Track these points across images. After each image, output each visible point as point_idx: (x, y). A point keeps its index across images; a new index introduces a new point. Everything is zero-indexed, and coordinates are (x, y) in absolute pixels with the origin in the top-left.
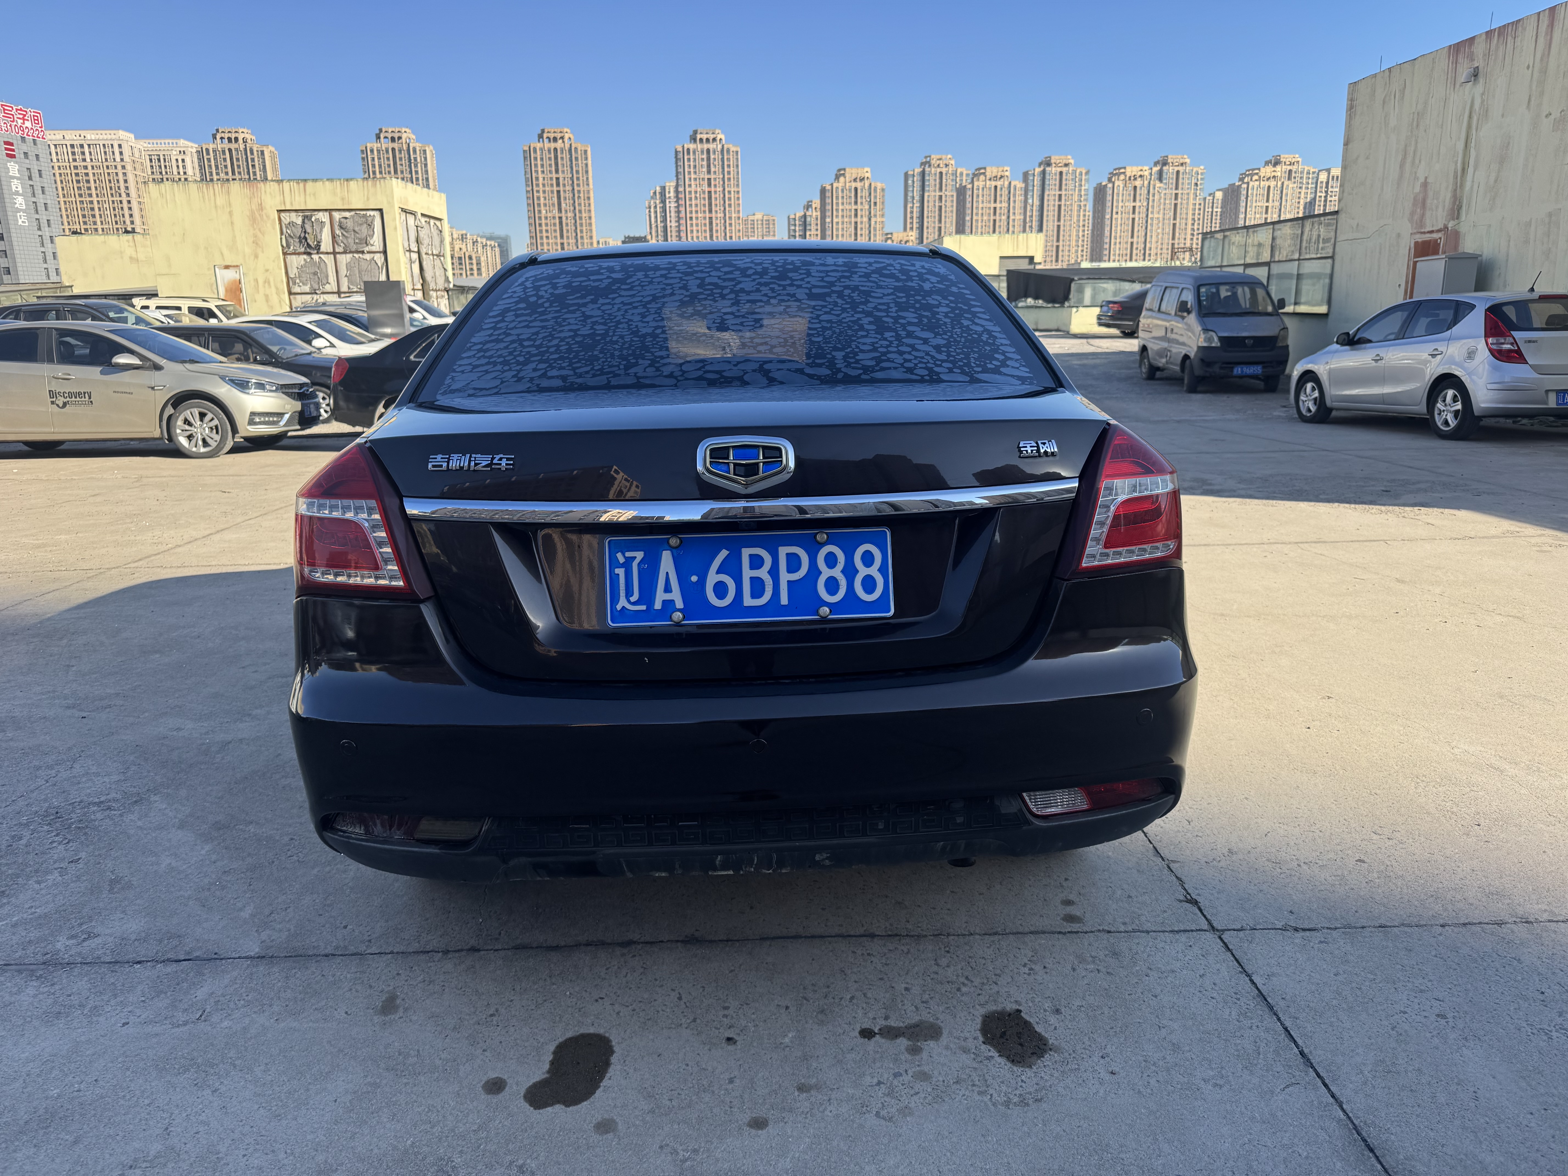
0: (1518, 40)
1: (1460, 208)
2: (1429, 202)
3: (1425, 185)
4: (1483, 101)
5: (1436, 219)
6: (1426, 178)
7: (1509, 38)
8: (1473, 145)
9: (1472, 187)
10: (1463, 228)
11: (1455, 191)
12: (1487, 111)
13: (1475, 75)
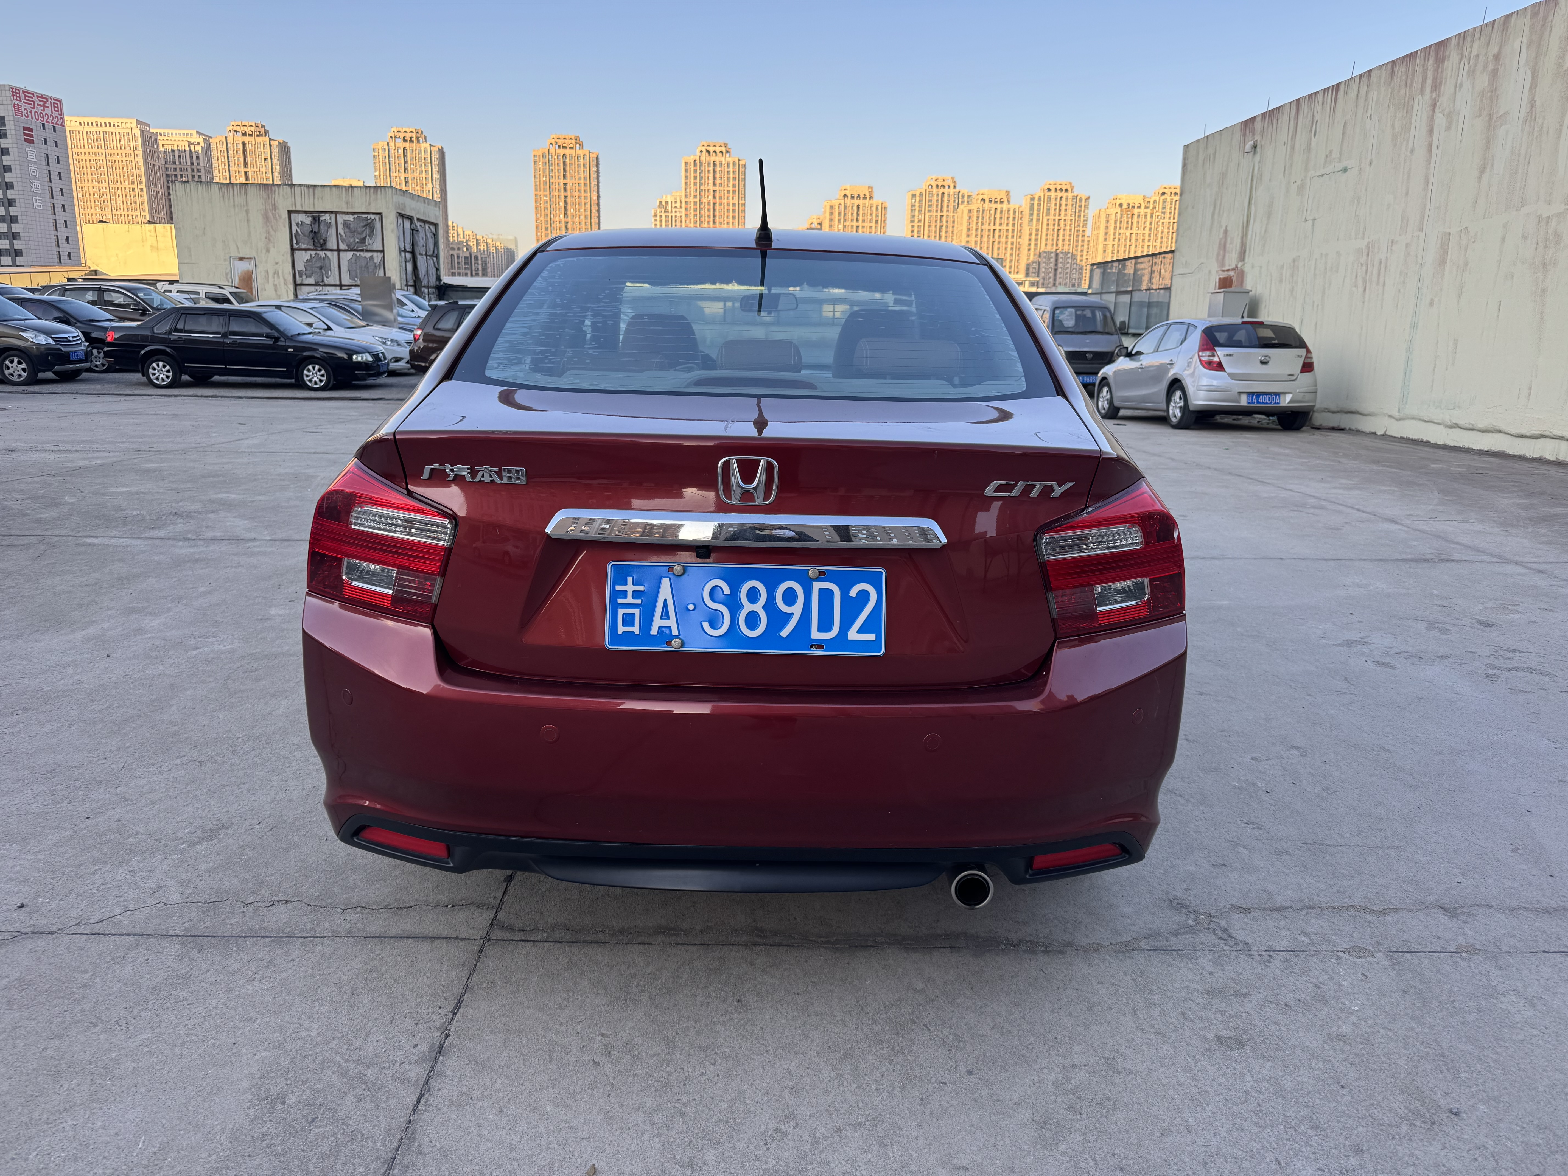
1: (1245, 252)
2: (1228, 245)
3: (1226, 232)
4: (1259, 168)
5: (1232, 261)
6: (1226, 227)
7: (1275, 120)
8: (1253, 202)
9: (1252, 236)
10: (1247, 269)
11: (1242, 238)
12: (1261, 176)
13: (1255, 147)
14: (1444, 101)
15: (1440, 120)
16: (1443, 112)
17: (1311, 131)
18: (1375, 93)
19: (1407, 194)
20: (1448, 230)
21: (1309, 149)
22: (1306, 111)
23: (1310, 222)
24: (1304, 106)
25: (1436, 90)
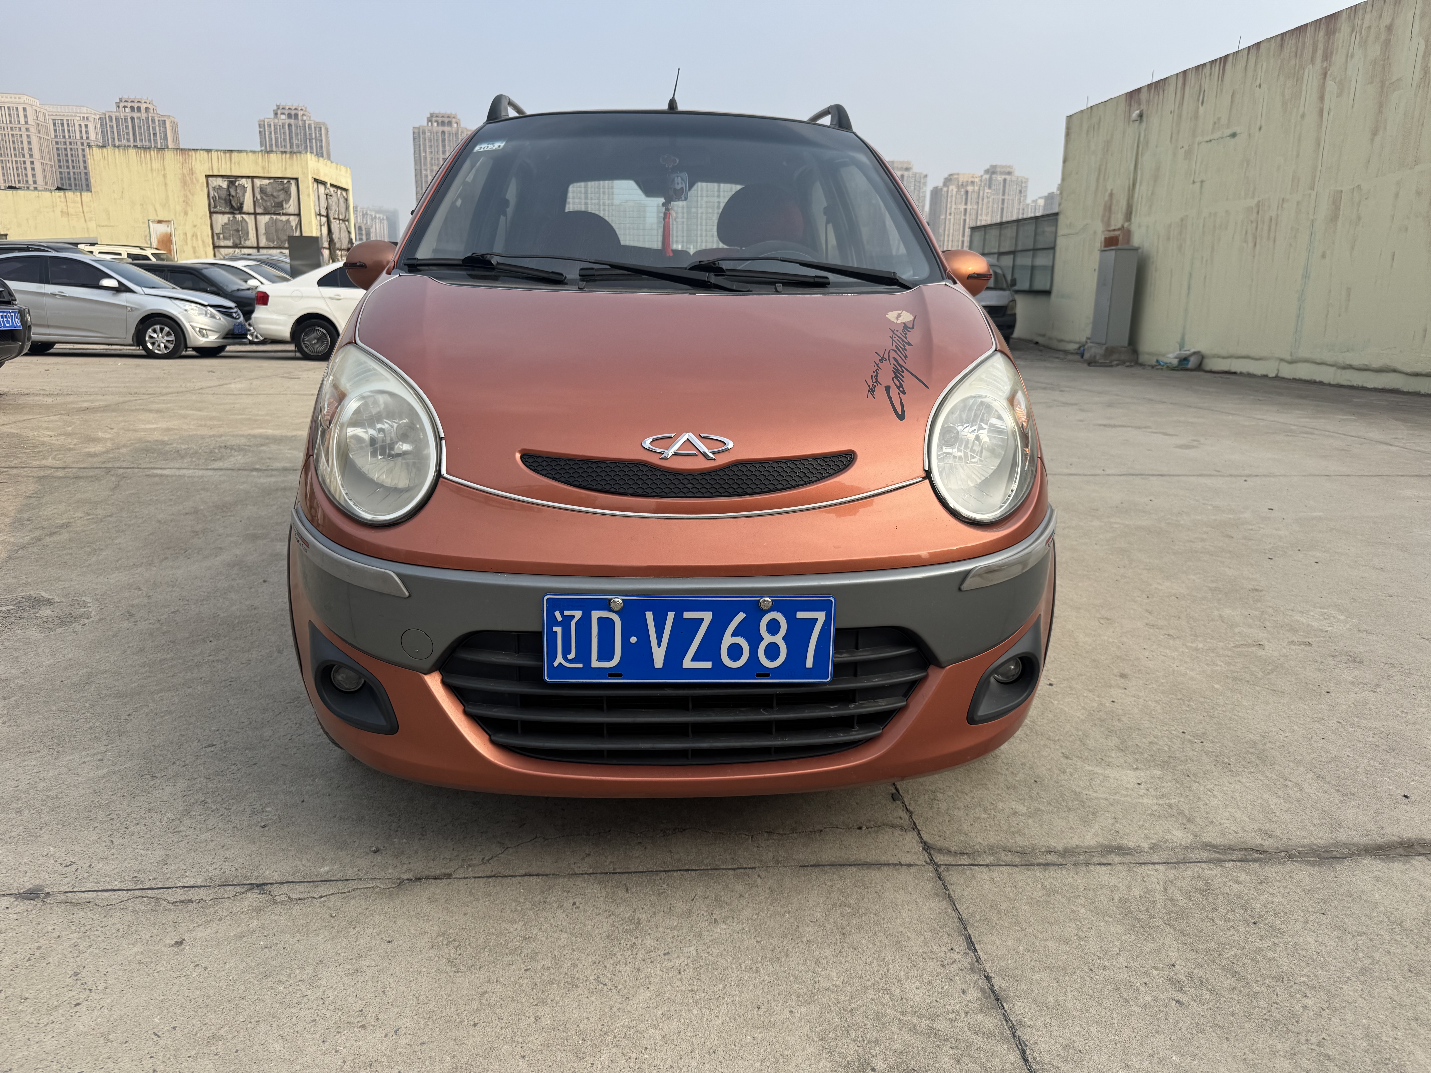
0: (1166, 92)
1: (1131, 213)
2: (1113, 207)
3: (1111, 195)
4: (1145, 136)
5: (1118, 221)
6: (1112, 190)
7: (1161, 91)
8: (1139, 166)
9: (1139, 198)
10: (1134, 228)
11: (1128, 200)
12: (1147, 143)
13: (1141, 116)
14: (1335, 70)
15: (1331, 86)
16: (1334, 80)
17: (1198, 100)
18: (1265, 64)
19: (1298, 156)
20: (1340, 188)
21: (1196, 116)
22: (1193, 81)
23: (1198, 185)
24: (1192, 79)
25: (1327, 60)
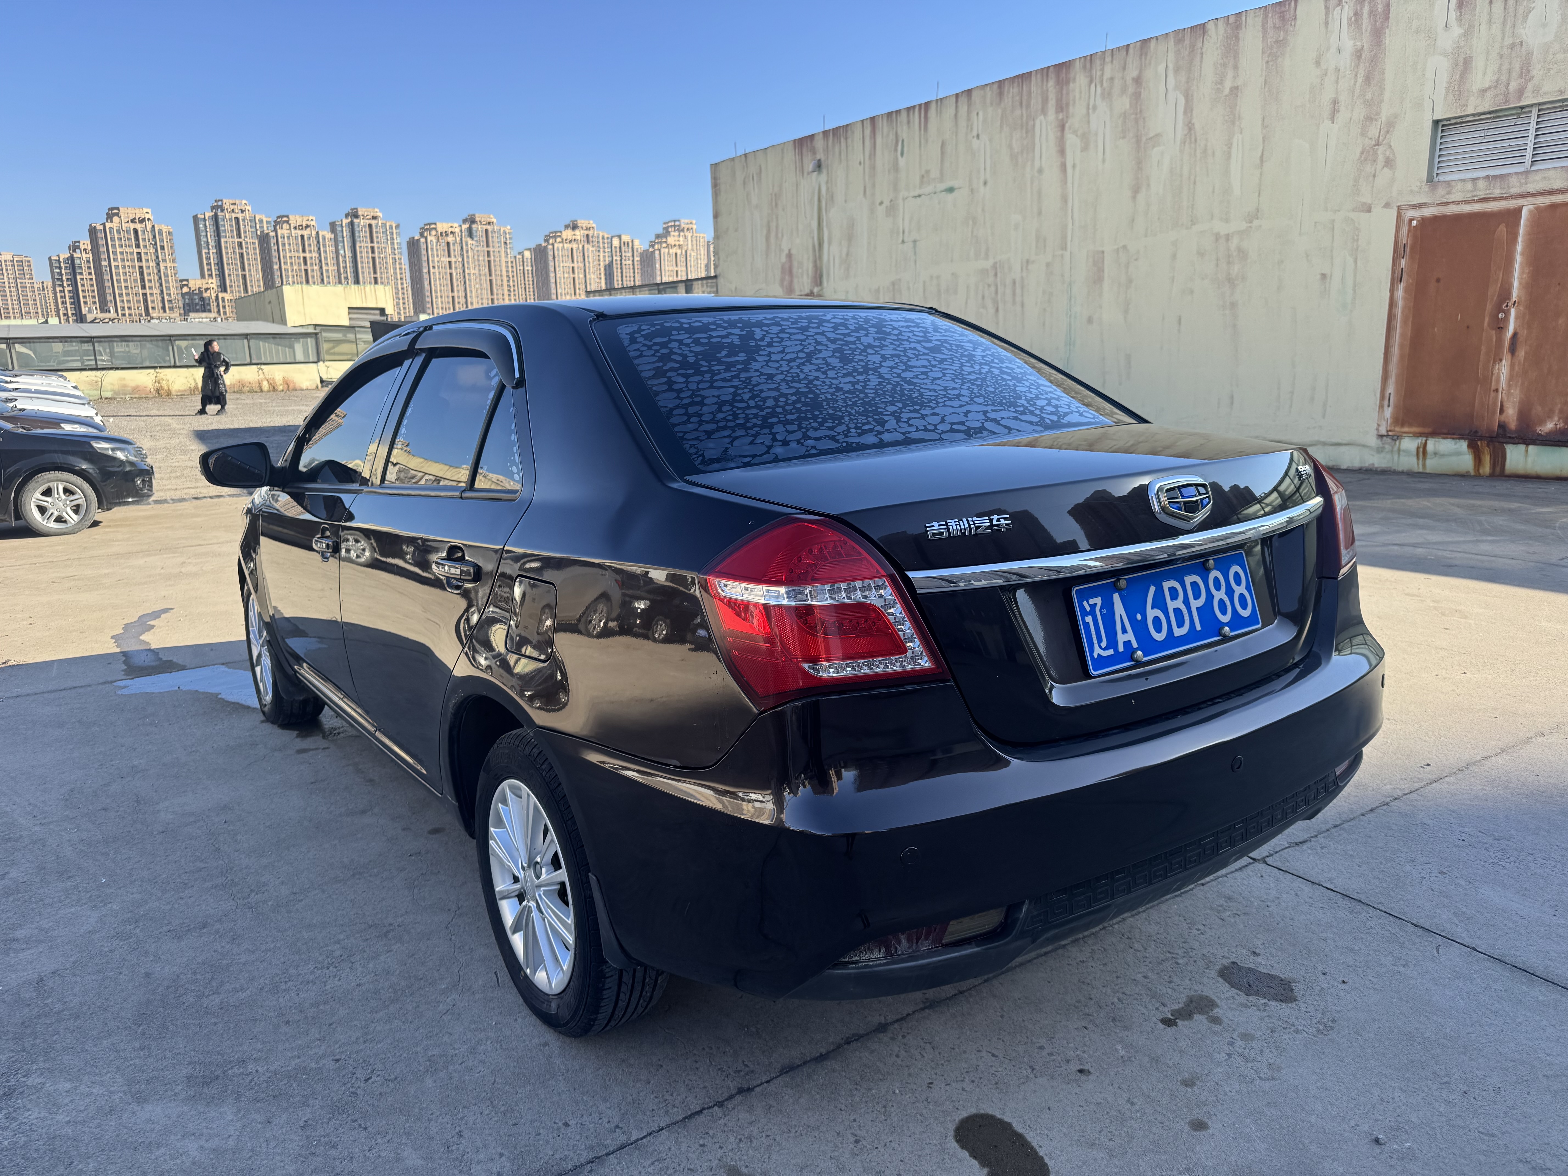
0: (849, 140)
1: (821, 276)
2: (795, 270)
3: (789, 256)
4: (828, 189)
5: (803, 285)
6: (790, 250)
7: (842, 139)
8: (825, 224)
9: (829, 260)
11: (815, 262)
12: (832, 197)
13: (818, 166)
14: (1075, 122)
15: (1071, 140)
16: (1075, 132)
17: (896, 150)
18: (981, 114)
19: (1040, 213)
20: (1101, 249)
21: (896, 168)
22: (885, 129)
23: (911, 245)
24: (882, 125)
25: (1062, 111)
